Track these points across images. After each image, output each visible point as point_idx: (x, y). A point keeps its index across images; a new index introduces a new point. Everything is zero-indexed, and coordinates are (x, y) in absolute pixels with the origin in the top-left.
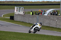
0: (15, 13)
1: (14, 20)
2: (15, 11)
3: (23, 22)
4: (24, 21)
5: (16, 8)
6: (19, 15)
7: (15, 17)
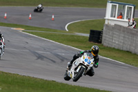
0: (106, 23)
1: (101, 42)
2: (108, 16)
3: (128, 52)
4: (132, 49)
5: (109, 6)
6: (118, 28)
7: (104, 35)
